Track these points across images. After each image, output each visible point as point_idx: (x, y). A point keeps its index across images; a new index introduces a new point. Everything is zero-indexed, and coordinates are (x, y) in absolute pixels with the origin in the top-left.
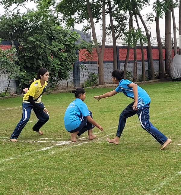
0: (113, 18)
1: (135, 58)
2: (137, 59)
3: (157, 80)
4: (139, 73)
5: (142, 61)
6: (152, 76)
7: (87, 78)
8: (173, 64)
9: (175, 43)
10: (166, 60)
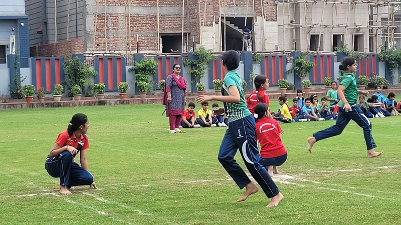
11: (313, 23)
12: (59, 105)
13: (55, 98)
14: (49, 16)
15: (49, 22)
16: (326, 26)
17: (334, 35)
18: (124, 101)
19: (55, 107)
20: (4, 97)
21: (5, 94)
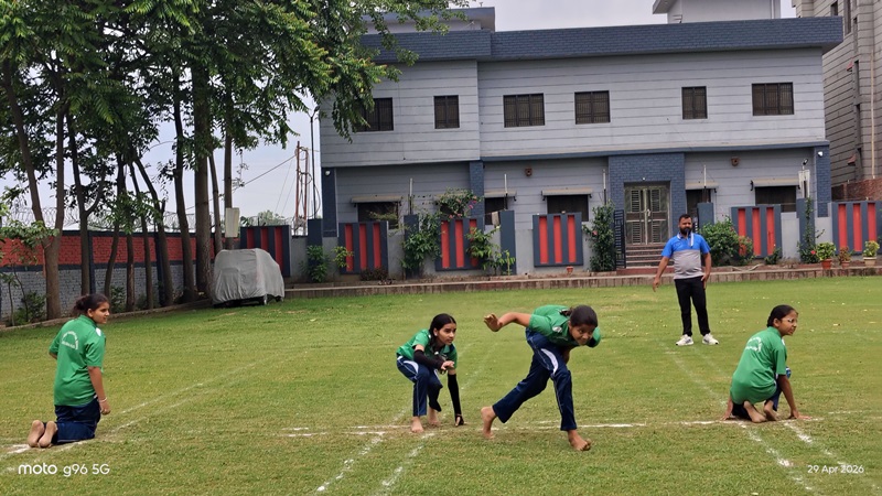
0: (81, 169)
1: (130, 258)
2: (135, 261)
3: (180, 306)
4: (139, 290)
5: (146, 265)
6: (167, 298)
7: (17, 303)
8: (216, 271)
9: (218, 224)
10: (199, 261)
12: (872, 272)
13: (867, 262)
14: (865, 139)
15: (865, 147)
19: (867, 275)
20: (791, 261)
21: (792, 256)
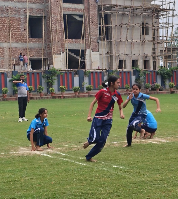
11: (120, 53)
16: (128, 55)
17: (132, 60)
18: (5, 99)
